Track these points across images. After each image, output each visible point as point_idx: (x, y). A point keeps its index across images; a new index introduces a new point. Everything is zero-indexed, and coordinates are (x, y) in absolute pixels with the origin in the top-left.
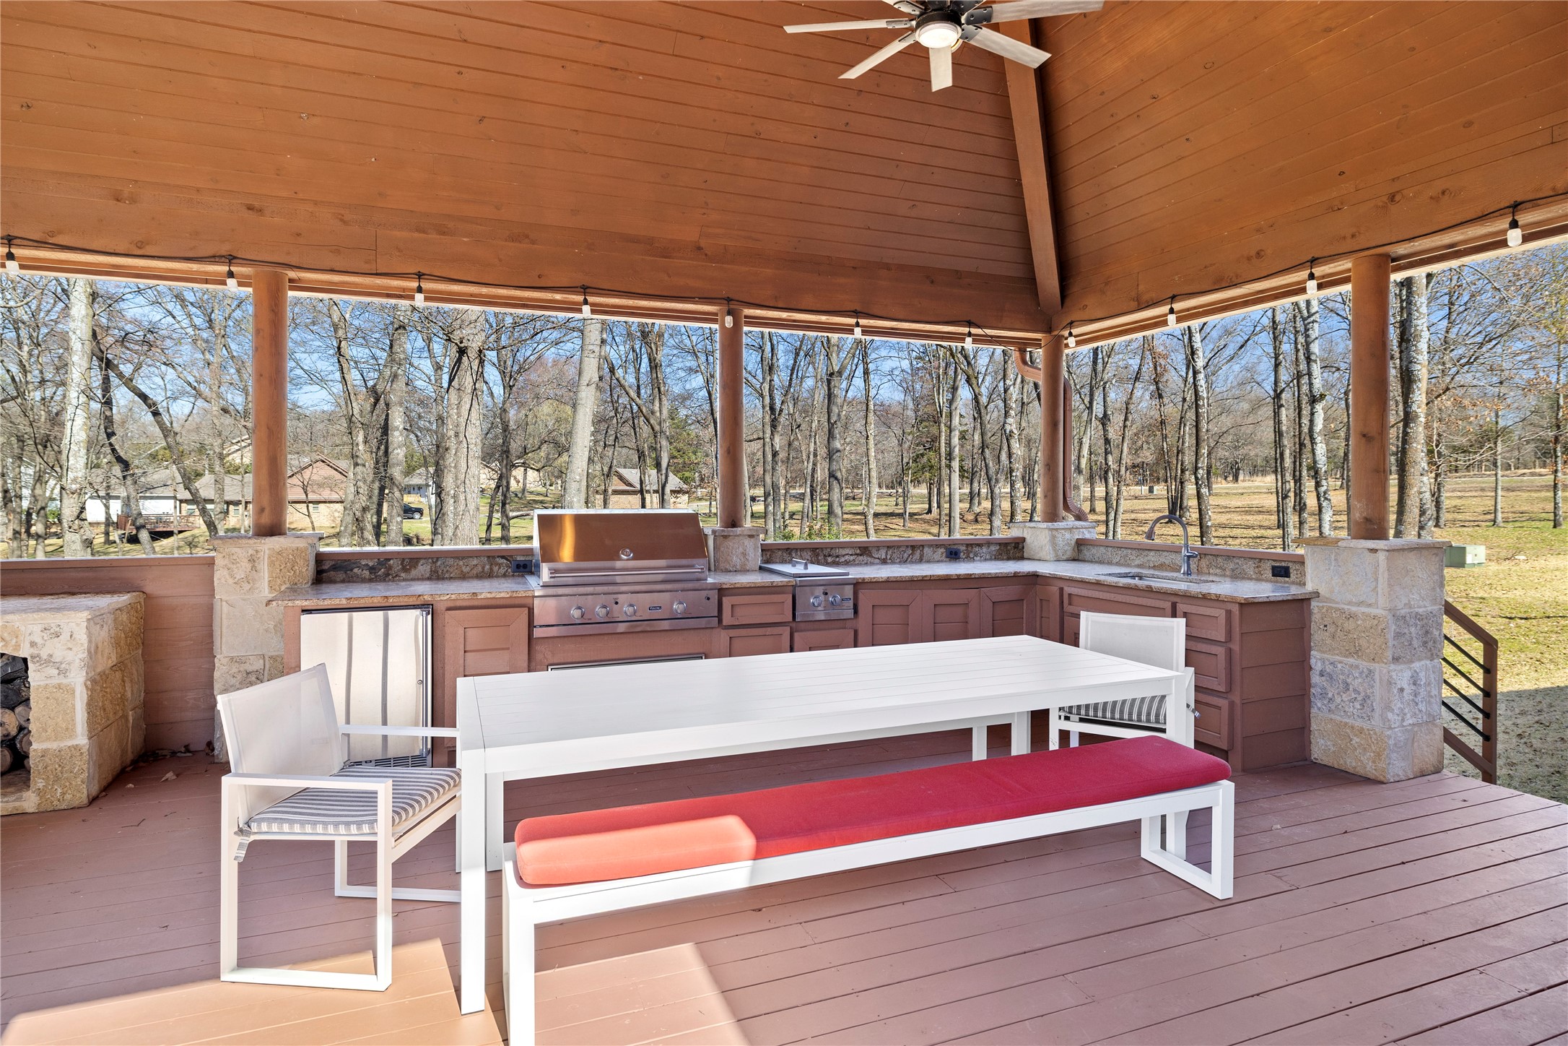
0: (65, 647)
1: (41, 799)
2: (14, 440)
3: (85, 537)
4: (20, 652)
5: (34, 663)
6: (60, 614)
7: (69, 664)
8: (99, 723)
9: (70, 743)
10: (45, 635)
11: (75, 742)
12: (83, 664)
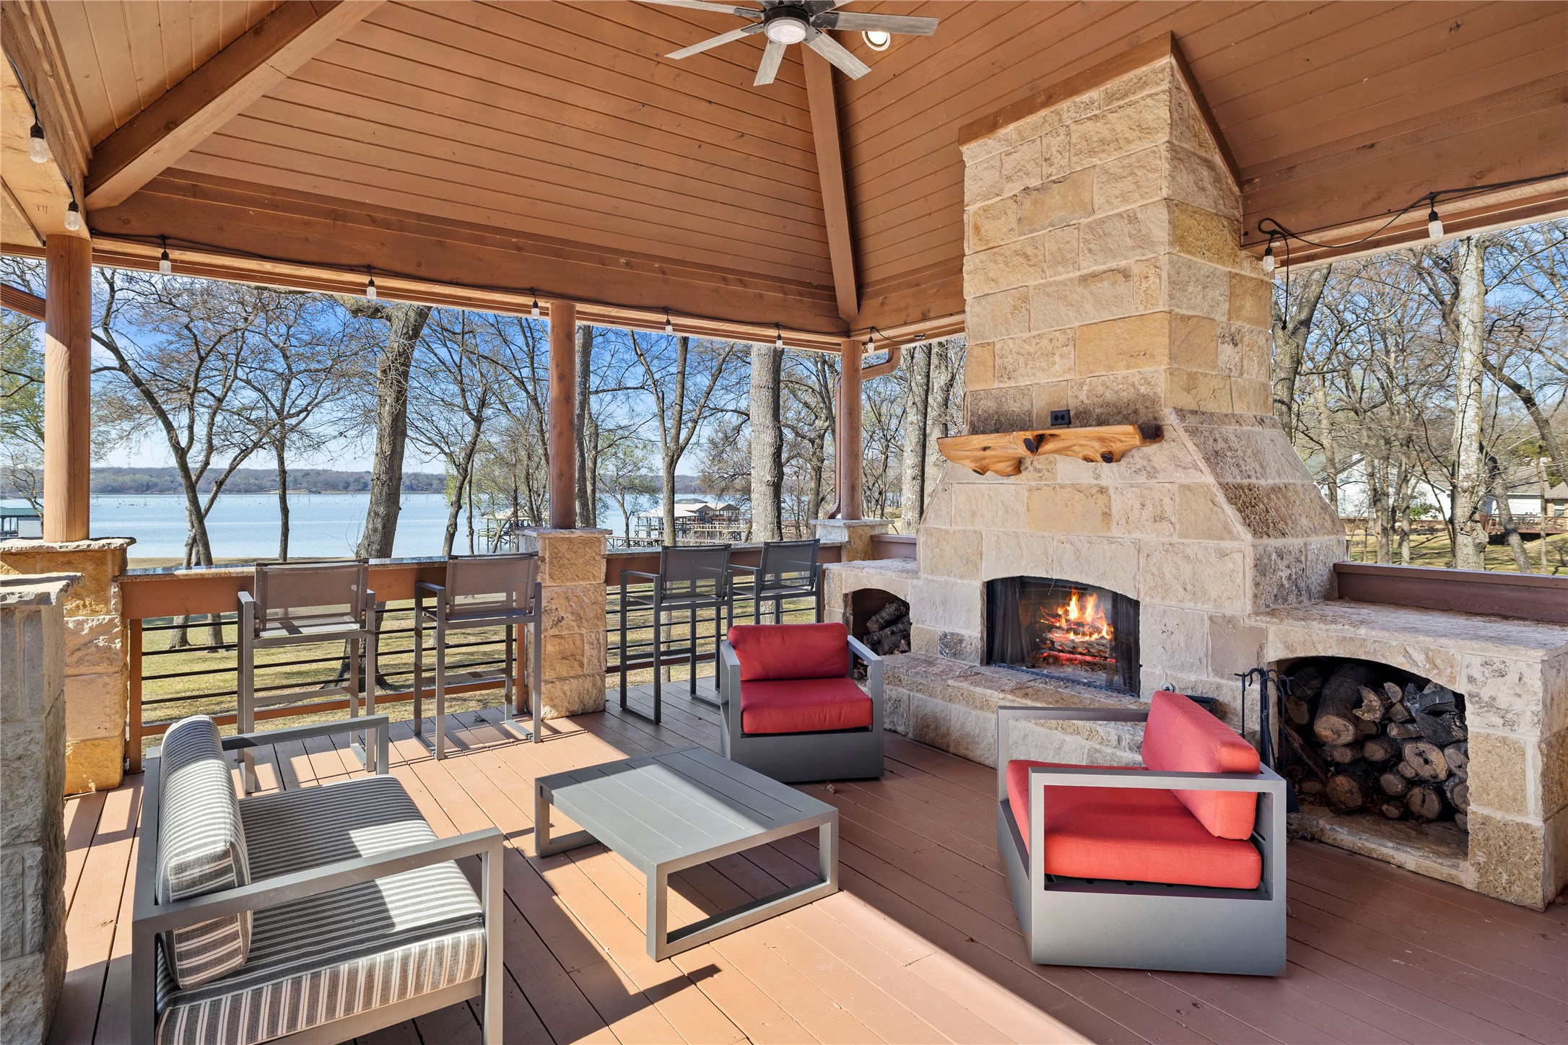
0: (1512, 692)
1: (1481, 877)
2: (1382, 442)
3: (1478, 541)
4: (1456, 686)
5: (1472, 703)
6: (1506, 648)
7: (1518, 715)
8: (1555, 803)
9: (1519, 819)
10: (1486, 672)
11: (1526, 820)
12: (1536, 719)
